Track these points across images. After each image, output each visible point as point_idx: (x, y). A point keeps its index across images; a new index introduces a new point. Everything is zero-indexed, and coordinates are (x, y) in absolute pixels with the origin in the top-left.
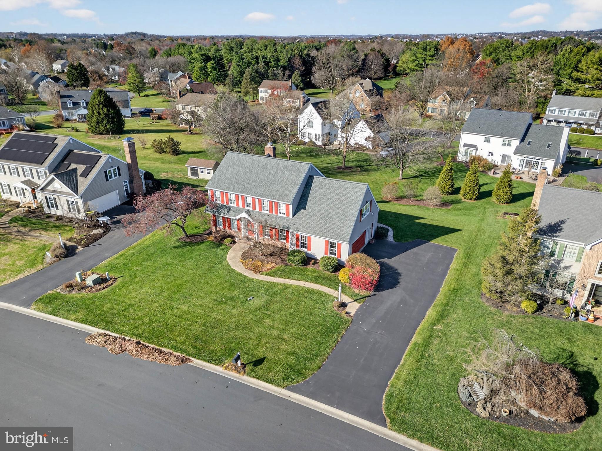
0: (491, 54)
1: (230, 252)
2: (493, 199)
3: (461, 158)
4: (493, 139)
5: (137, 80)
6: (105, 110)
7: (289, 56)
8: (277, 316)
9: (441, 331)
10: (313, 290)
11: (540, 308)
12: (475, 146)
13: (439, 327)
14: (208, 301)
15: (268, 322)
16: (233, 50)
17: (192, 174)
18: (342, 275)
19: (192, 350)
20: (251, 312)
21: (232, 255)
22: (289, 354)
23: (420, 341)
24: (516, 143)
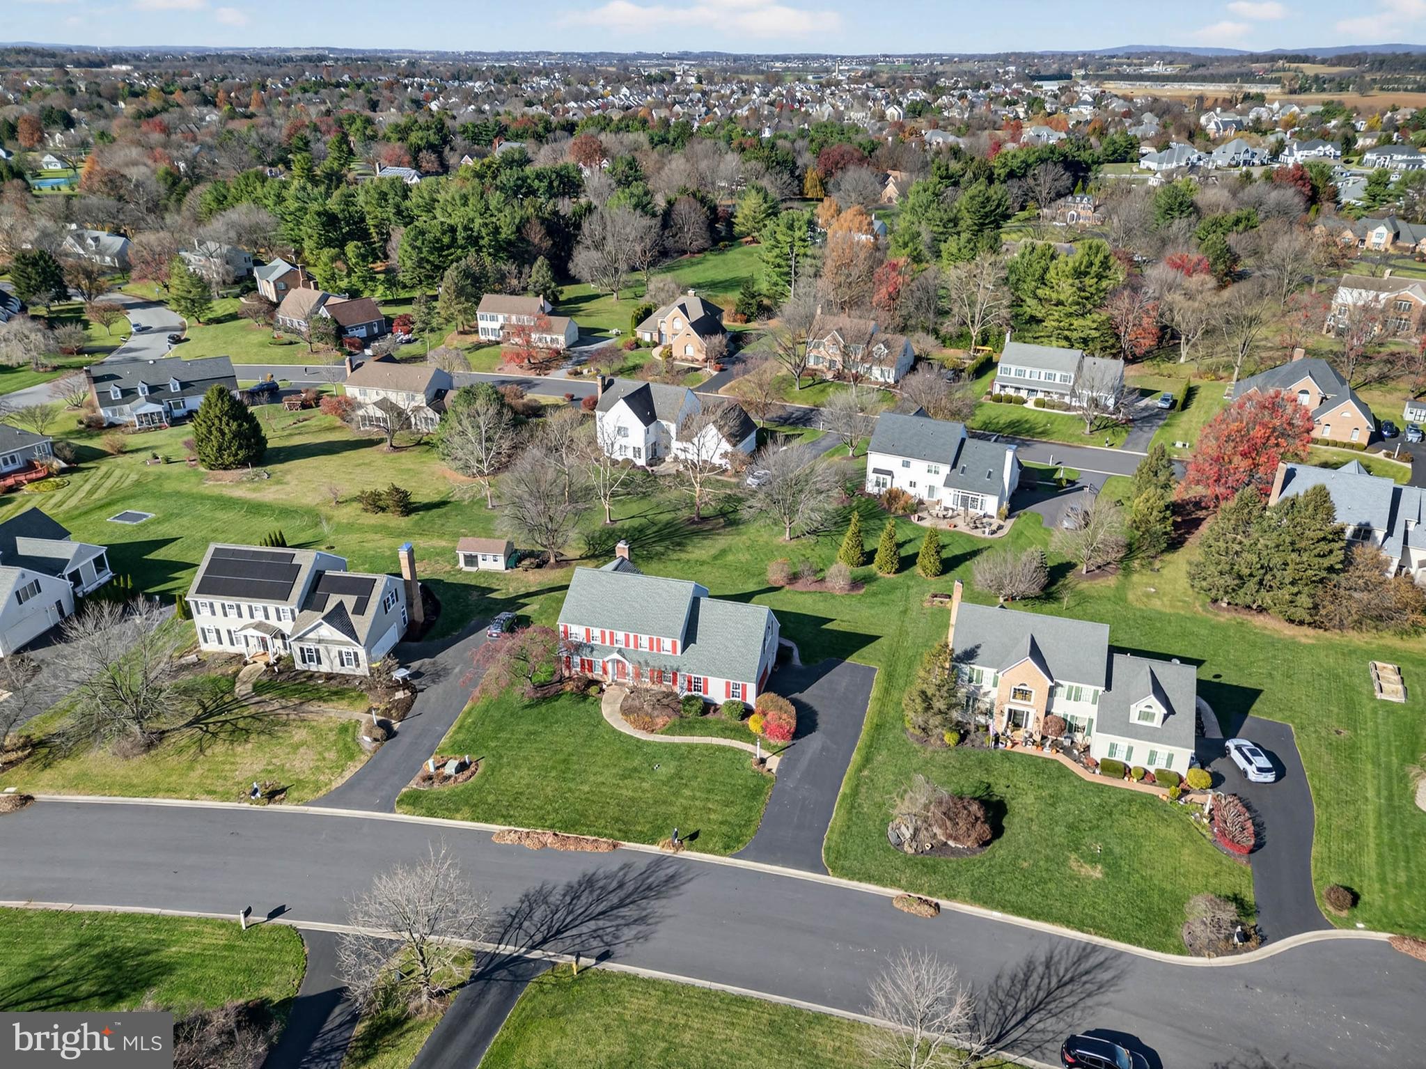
0: (906, 245)
1: (603, 706)
2: (917, 569)
3: (871, 488)
4: (915, 463)
5: (194, 290)
6: (234, 426)
7: (517, 221)
8: (694, 784)
9: (867, 777)
10: (724, 747)
11: (963, 738)
12: (890, 473)
13: (866, 773)
14: (608, 776)
15: (687, 792)
16: (386, 200)
17: (467, 563)
18: (753, 724)
19: (617, 834)
20: (664, 784)
21: (609, 709)
22: (721, 823)
23: (848, 791)
24: (945, 469)
